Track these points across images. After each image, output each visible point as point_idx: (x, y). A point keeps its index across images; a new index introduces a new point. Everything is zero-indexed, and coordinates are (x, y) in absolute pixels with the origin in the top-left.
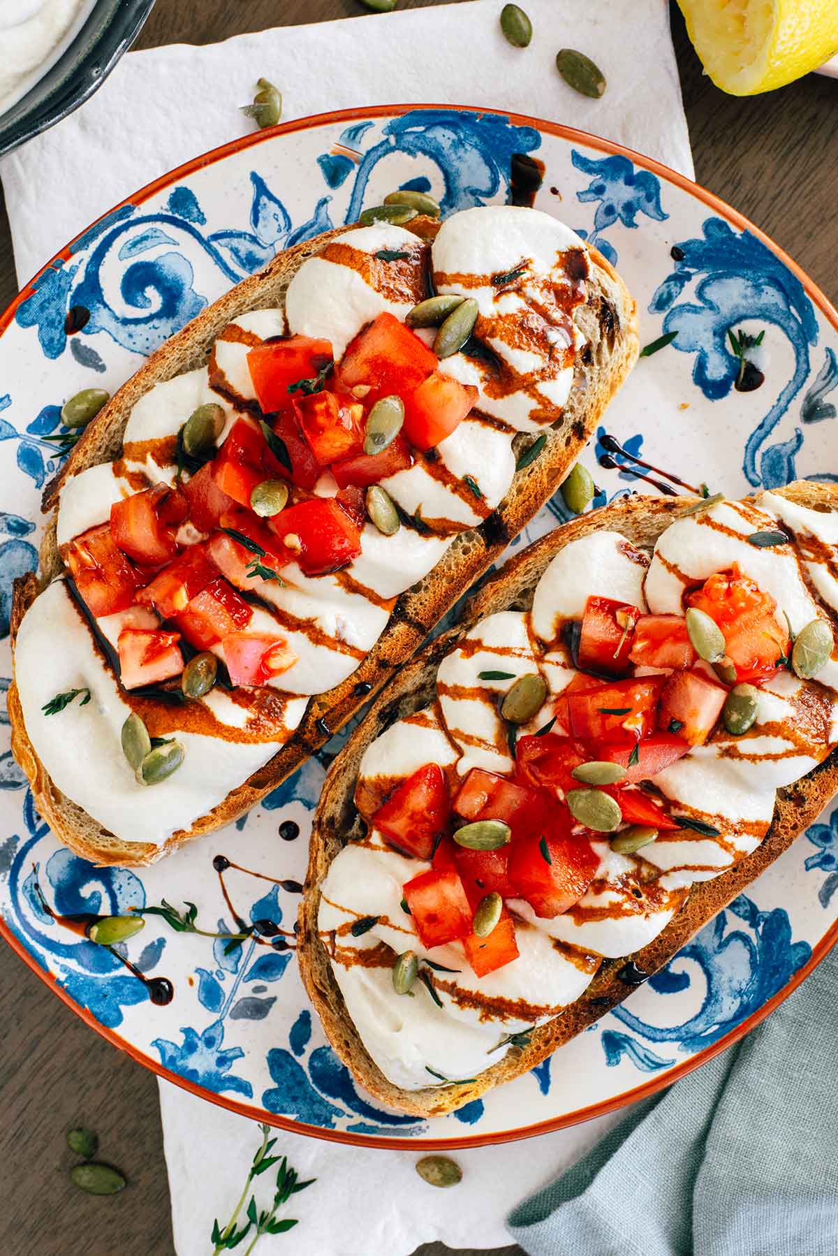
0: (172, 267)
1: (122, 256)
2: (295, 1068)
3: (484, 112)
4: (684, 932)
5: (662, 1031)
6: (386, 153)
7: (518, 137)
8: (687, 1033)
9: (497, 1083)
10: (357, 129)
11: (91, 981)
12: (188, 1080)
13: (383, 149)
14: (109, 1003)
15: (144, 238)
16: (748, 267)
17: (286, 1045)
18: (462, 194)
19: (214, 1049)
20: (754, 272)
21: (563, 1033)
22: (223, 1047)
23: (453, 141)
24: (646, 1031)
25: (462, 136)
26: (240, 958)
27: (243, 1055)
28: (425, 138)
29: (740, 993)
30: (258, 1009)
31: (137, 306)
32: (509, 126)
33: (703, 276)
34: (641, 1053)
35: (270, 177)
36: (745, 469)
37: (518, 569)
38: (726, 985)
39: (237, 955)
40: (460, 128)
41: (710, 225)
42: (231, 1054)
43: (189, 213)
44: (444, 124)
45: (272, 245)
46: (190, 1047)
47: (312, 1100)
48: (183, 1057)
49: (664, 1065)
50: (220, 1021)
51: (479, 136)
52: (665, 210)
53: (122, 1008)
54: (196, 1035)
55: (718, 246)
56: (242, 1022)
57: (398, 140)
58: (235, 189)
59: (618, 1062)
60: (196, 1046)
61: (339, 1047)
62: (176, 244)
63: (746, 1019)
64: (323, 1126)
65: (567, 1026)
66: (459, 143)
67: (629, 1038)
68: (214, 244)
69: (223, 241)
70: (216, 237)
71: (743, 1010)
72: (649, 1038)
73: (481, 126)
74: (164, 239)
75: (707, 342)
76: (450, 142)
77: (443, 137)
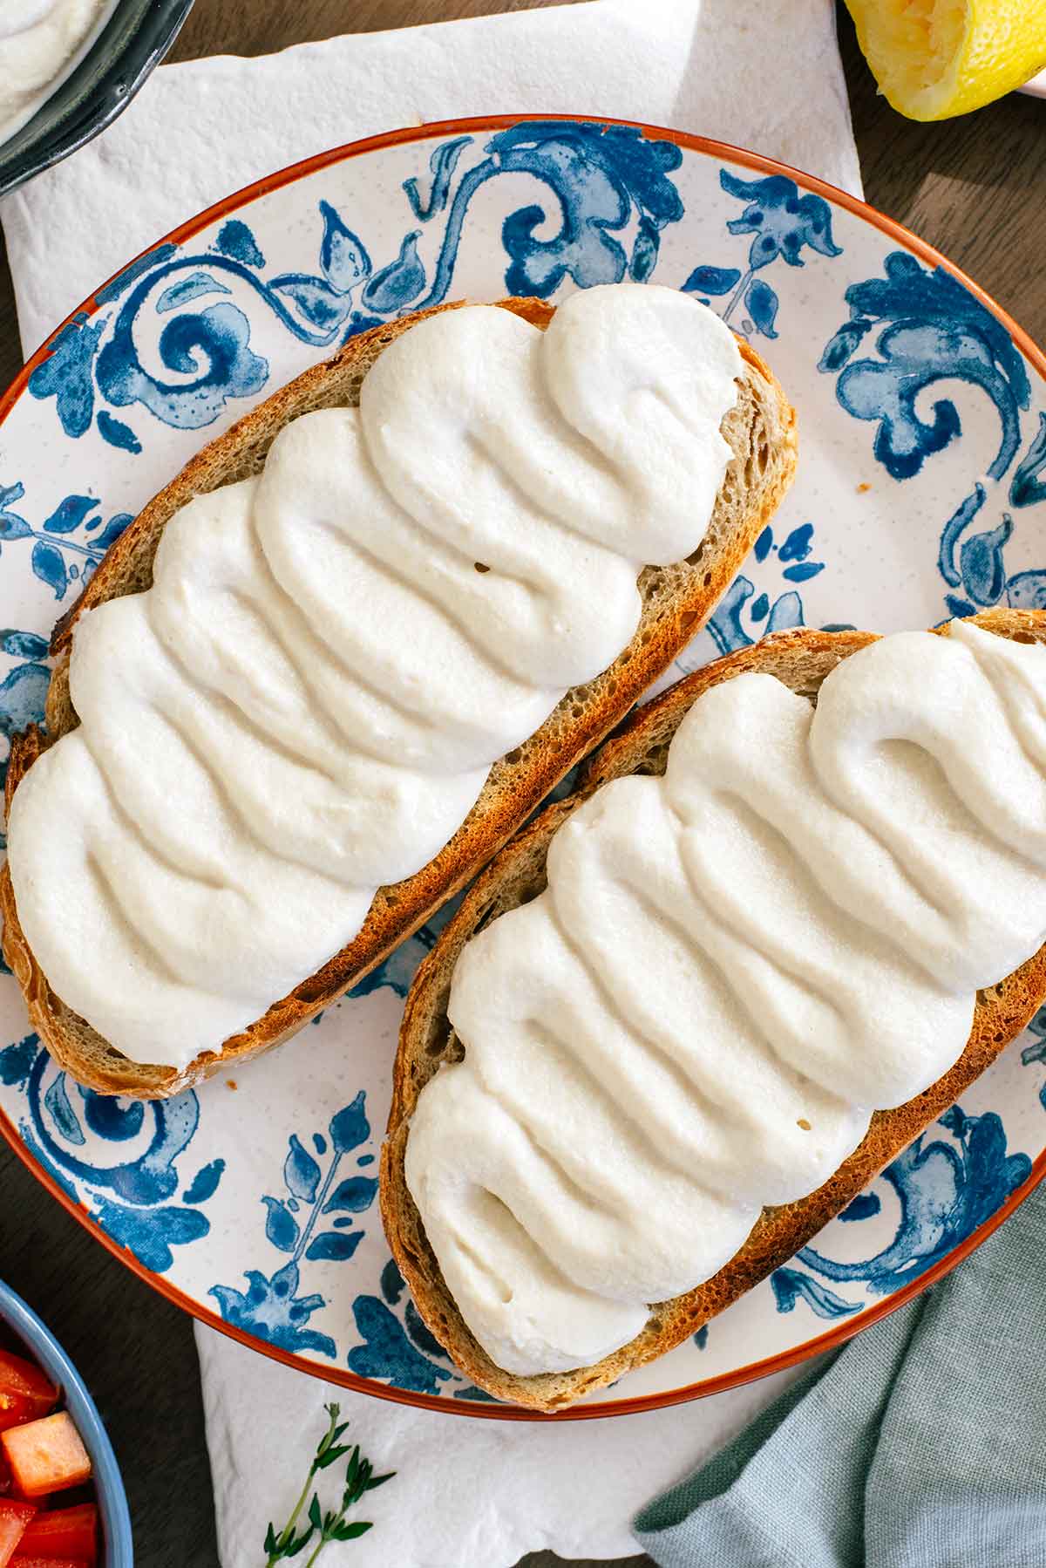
0: (223, 322)
1: (160, 307)
2: (389, 1320)
3: (610, 124)
4: (863, 1172)
5: (846, 1267)
6: (488, 176)
7: (654, 154)
8: (877, 1270)
9: (632, 1365)
10: (452, 147)
11: (132, 1214)
12: (254, 1337)
13: (486, 171)
14: (155, 1241)
15: (188, 286)
16: (941, 312)
17: (377, 1291)
18: (584, 226)
19: (287, 1297)
20: (950, 319)
21: (714, 1302)
22: (299, 1295)
23: (573, 160)
24: (826, 1267)
25: (584, 154)
26: (317, 1183)
27: (323, 1304)
28: (537, 156)
29: (943, 1219)
30: (339, 1247)
31: (179, 370)
32: (642, 141)
33: (886, 324)
34: (820, 1295)
35: (345, 207)
36: (940, 565)
37: (646, 723)
38: (925, 1210)
39: (314, 1180)
40: (580, 143)
41: (893, 261)
42: (308, 1304)
43: (244, 254)
44: (561, 139)
45: (347, 292)
46: (257, 1295)
47: (412, 1360)
48: (248, 1308)
49: (848, 1310)
50: (293, 1263)
51: (605, 153)
52: (837, 242)
53: (172, 1247)
54: (265, 1280)
55: (904, 286)
56: (321, 1263)
57: (503, 157)
58: (301, 223)
59: (792, 1307)
60: (265, 1294)
61: (433, 1322)
62: (227, 292)
63: (951, 1251)
64: (425, 1392)
65: (718, 1293)
66: (579, 163)
67: (805, 1277)
68: (275, 292)
69: (286, 288)
70: (278, 283)
71: (948, 1240)
72: (831, 1277)
73: (605, 140)
74: (212, 286)
75: (892, 406)
76: (568, 161)
77: (561, 155)
